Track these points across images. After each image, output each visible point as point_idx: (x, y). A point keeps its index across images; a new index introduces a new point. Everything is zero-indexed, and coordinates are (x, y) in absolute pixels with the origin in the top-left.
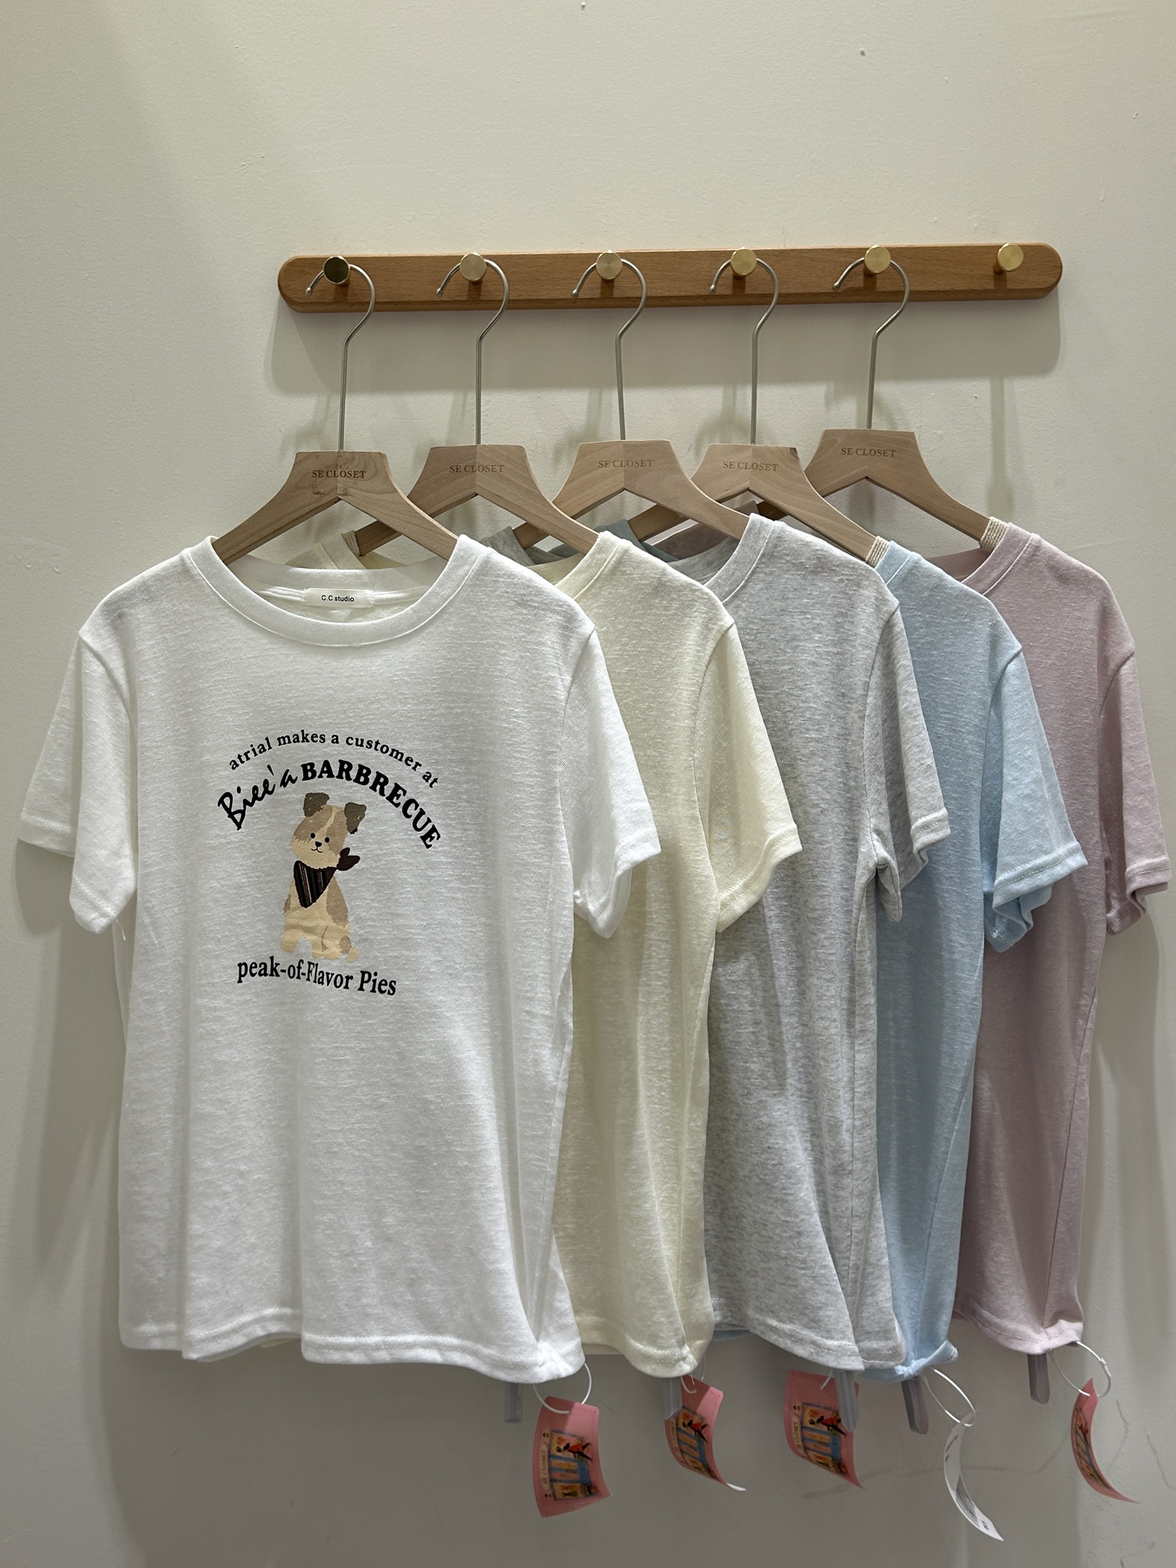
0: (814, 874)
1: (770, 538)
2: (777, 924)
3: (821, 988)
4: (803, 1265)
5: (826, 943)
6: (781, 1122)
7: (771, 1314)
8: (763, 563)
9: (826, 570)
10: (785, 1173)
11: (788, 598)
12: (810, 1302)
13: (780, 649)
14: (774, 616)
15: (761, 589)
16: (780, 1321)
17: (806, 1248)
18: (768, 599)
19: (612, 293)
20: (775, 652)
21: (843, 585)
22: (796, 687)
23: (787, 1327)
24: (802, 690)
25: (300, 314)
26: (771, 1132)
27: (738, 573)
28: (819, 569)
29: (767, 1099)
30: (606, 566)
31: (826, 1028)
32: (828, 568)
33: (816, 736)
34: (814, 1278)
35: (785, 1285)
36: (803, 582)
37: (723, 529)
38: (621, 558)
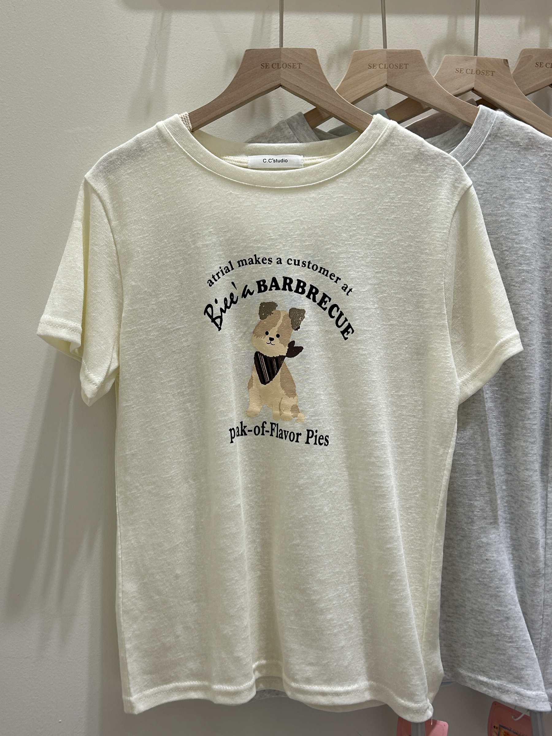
0: (524, 367)
1: (495, 123)
2: (491, 403)
3: (527, 448)
4: (510, 640)
5: (531, 417)
6: (495, 542)
7: (481, 673)
8: (489, 141)
9: (534, 147)
10: (499, 577)
11: (506, 167)
12: (514, 665)
13: (500, 205)
14: (496, 180)
15: (488, 161)
16: (490, 678)
17: (512, 628)
18: (492, 168)
20: (496, 207)
21: (546, 159)
22: (511, 233)
23: (496, 682)
24: (516, 234)
26: (489, 549)
27: (471, 148)
28: (530, 147)
29: (486, 526)
30: (380, 139)
31: (531, 476)
32: (536, 146)
33: (527, 268)
34: (518, 648)
35: (495, 653)
36: (518, 156)
37: (460, 116)
38: (391, 133)
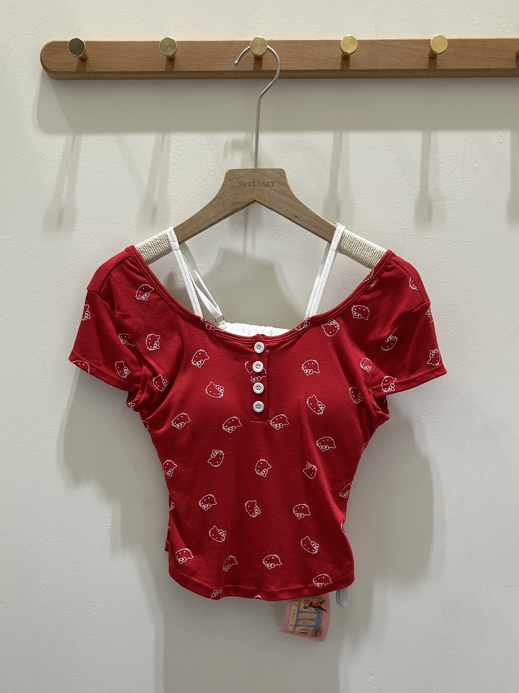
19: (261, 68)
25: (55, 80)
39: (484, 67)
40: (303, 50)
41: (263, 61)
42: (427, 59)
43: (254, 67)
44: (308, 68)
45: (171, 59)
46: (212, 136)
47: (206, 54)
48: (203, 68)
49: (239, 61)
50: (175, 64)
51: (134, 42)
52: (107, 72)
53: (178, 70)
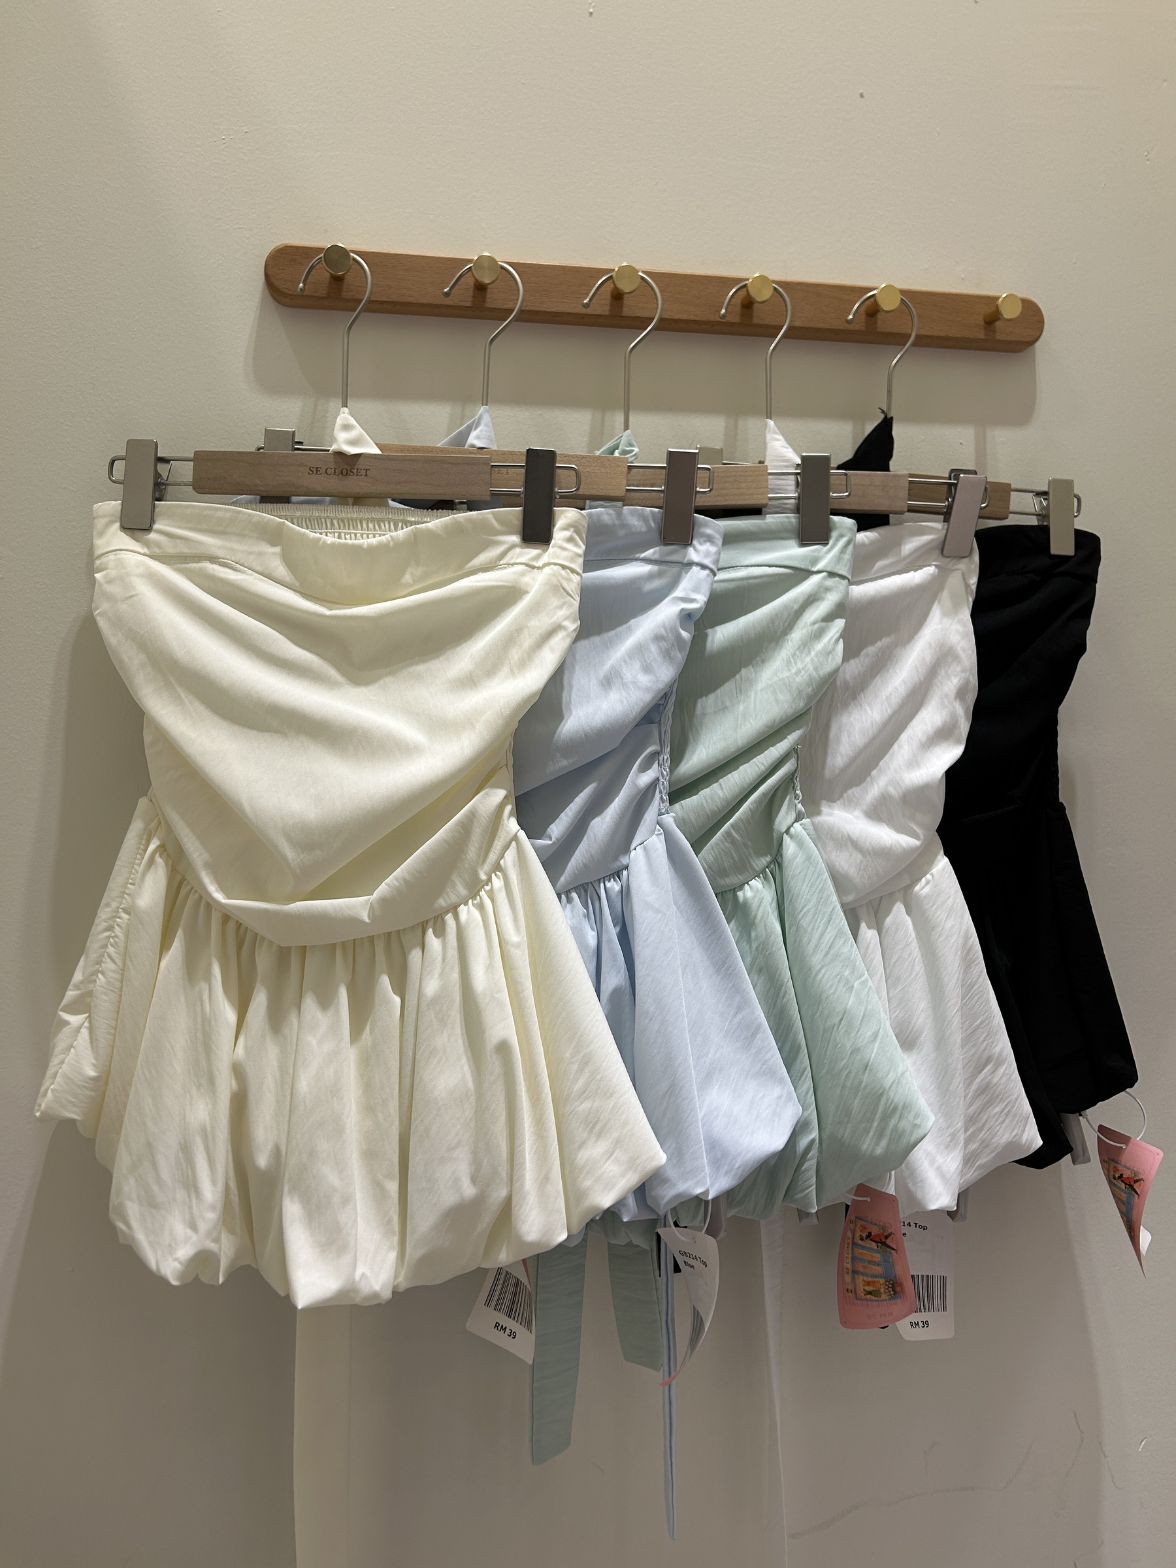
19: (621, 311)
25: (284, 307)
39: (942, 334)
40: (686, 289)
41: (625, 302)
42: (863, 317)
43: (611, 310)
44: (692, 318)
45: (481, 288)
46: (540, 412)
47: (536, 284)
48: (532, 306)
49: (591, 300)
50: (488, 296)
51: (423, 256)
52: (376, 301)
53: (493, 306)
